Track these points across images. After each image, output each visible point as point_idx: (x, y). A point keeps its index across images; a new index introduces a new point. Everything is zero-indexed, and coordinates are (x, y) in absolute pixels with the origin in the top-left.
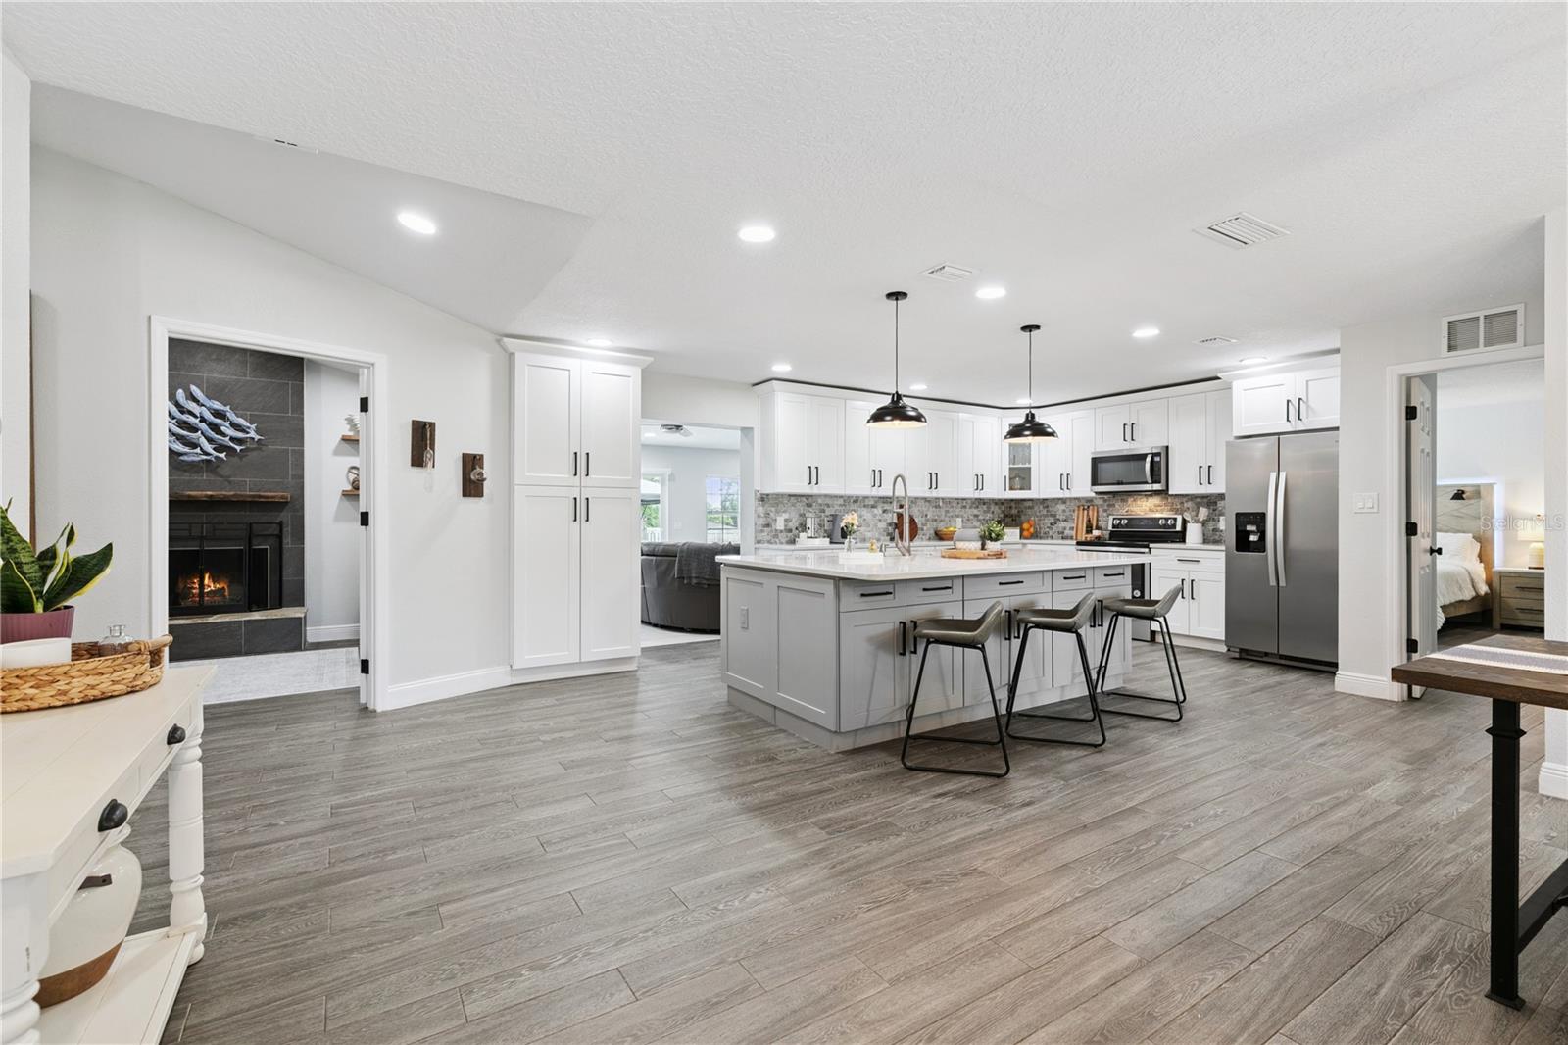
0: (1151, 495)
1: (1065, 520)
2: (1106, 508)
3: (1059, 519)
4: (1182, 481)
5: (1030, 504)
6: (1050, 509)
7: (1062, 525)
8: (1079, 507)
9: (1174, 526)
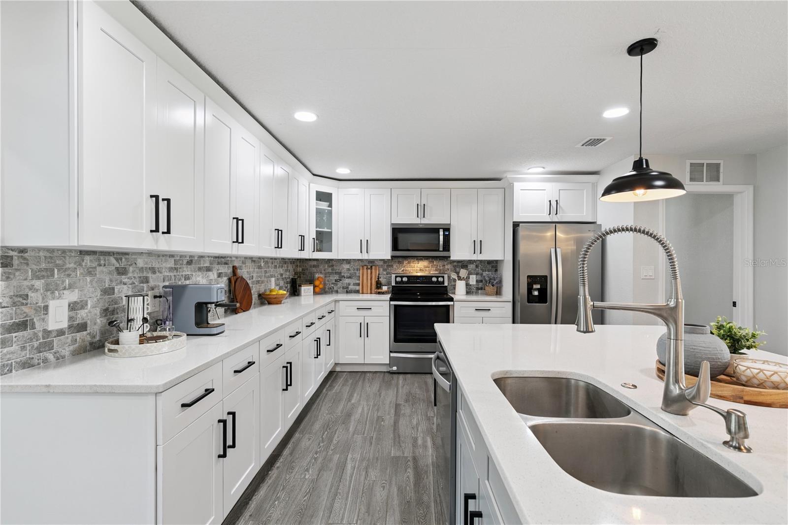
0: (422, 260)
1: (350, 277)
2: (386, 267)
3: (344, 277)
4: (460, 251)
5: (315, 263)
6: (335, 267)
7: (347, 281)
8: (363, 266)
9: (443, 282)
